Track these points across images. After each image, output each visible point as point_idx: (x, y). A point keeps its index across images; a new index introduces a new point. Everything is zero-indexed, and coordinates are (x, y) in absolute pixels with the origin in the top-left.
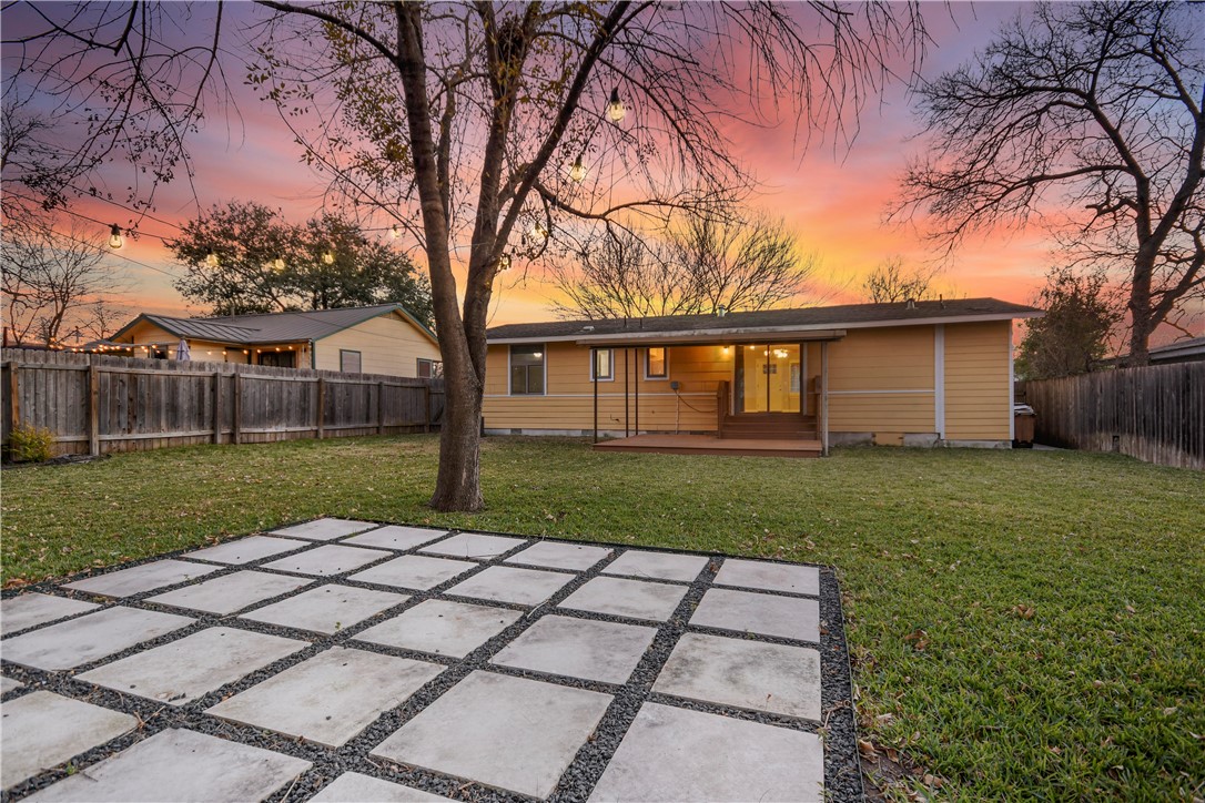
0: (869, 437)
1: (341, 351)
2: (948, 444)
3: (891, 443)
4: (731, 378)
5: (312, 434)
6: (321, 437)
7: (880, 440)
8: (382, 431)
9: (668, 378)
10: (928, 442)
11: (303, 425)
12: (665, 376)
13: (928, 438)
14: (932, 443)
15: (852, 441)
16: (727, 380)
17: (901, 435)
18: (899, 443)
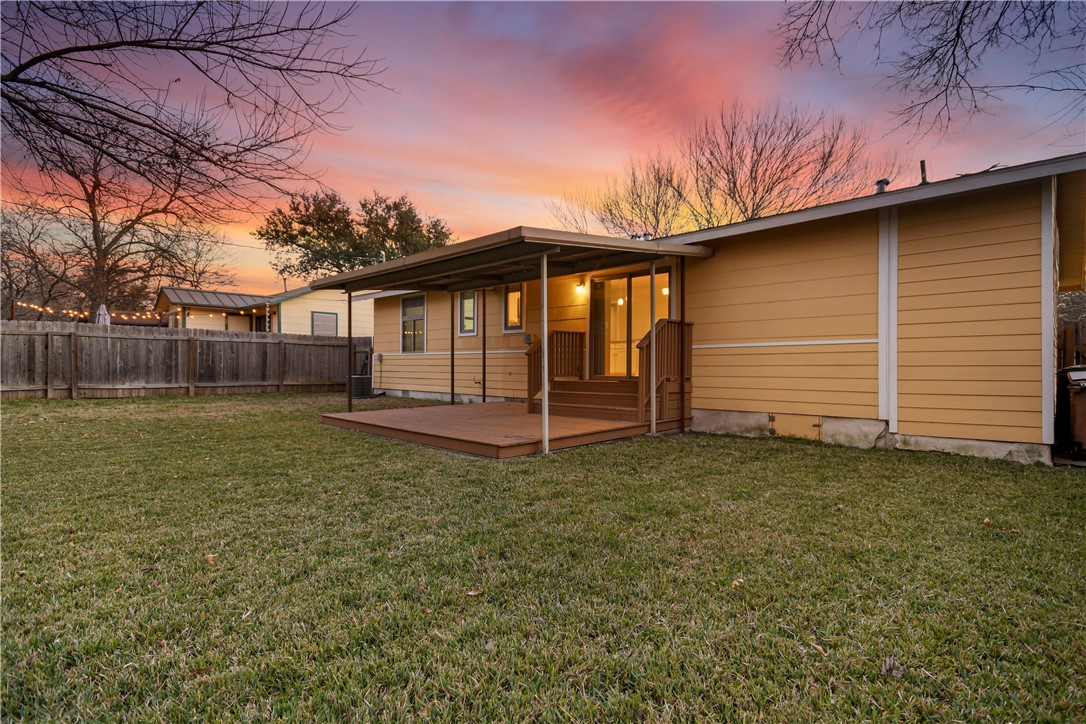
0: (764, 420)
1: (313, 313)
2: (905, 442)
3: (799, 434)
4: (584, 327)
5: (182, 391)
6: (192, 393)
7: (783, 427)
8: (282, 390)
9: (524, 330)
10: (866, 436)
11: (170, 381)
12: (520, 327)
13: (866, 429)
14: (872, 438)
15: (739, 426)
16: (582, 331)
17: (816, 421)
18: (812, 435)
